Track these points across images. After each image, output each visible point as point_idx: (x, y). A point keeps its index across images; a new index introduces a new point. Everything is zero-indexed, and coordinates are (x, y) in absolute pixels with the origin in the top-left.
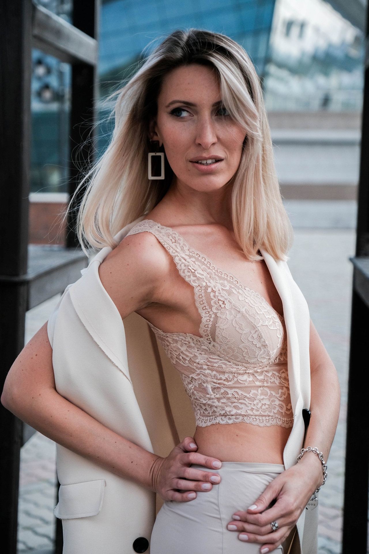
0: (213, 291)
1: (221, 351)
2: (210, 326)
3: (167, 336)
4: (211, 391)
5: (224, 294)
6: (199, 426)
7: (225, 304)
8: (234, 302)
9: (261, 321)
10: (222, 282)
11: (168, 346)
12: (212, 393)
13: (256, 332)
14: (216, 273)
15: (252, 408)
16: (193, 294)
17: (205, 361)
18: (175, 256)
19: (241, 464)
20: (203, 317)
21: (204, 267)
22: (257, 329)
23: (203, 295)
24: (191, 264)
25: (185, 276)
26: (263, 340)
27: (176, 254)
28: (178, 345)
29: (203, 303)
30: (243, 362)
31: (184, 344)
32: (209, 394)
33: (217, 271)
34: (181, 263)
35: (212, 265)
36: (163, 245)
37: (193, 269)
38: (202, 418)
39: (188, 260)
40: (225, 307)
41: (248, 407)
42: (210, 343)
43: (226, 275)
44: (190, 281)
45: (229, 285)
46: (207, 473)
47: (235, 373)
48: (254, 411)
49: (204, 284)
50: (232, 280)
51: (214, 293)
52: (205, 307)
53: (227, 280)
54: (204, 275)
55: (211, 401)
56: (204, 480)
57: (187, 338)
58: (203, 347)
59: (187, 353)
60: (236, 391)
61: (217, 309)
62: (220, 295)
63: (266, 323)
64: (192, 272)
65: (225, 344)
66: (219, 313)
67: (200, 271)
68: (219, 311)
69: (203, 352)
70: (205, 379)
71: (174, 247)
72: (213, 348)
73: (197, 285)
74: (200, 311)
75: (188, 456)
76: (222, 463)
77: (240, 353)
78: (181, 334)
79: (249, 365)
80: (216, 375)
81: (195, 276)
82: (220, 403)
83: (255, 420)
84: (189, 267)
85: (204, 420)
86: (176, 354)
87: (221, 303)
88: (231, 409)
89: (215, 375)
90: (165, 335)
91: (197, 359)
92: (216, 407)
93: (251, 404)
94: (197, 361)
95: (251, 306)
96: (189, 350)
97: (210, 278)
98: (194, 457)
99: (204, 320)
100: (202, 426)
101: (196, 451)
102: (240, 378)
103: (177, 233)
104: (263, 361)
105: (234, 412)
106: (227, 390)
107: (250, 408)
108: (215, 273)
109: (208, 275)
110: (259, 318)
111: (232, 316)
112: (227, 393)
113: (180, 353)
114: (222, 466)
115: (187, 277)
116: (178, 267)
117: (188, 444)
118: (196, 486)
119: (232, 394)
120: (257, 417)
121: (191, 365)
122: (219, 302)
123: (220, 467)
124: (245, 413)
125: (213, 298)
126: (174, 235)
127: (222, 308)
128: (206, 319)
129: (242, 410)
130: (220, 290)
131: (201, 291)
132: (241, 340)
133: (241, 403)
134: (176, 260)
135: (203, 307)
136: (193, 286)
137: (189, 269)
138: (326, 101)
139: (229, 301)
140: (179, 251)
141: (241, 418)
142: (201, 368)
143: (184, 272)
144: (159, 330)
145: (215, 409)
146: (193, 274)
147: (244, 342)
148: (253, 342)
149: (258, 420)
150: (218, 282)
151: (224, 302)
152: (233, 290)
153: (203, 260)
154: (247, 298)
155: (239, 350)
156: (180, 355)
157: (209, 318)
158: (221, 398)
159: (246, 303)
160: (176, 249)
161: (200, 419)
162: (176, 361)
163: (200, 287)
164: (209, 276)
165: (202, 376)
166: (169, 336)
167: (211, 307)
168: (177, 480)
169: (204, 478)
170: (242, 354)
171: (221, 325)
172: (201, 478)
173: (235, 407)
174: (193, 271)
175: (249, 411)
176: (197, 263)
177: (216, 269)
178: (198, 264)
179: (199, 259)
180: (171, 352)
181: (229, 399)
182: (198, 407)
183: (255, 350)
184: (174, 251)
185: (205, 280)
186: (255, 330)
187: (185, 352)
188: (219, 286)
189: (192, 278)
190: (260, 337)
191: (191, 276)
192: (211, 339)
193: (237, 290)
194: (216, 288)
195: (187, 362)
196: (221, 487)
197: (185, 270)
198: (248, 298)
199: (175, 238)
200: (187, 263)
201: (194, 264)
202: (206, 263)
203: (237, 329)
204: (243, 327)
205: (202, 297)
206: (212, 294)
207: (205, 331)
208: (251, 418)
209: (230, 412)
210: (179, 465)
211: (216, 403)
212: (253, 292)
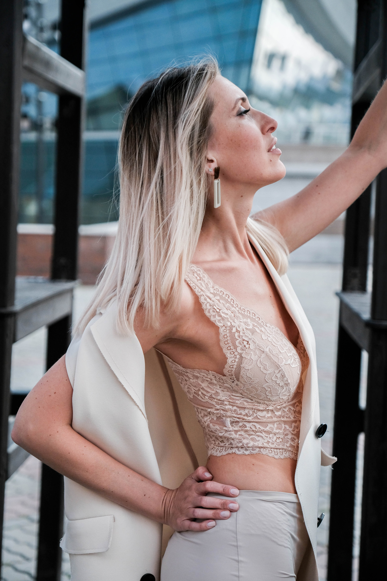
0: (238, 331)
1: (244, 390)
2: (235, 367)
3: (187, 372)
4: (229, 424)
5: (248, 333)
6: (214, 455)
7: (249, 344)
8: (257, 342)
9: (284, 360)
10: (246, 320)
11: (186, 380)
12: (230, 426)
13: (279, 371)
14: (240, 311)
15: (268, 441)
16: (218, 333)
17: (227, 398)
18: (201, 296)
19: (256, 492)
20: (229, 358)
21: (228, 306)
22: (281, 369)
23: (228, 335)
24: (215, 303)
25: (210, 316)
26: (286, 379)
27: (202, 293)
28: (198, 381)
29: (228, 343)
30: (265, 400)
31: (206, 381)
32: (226, 427)
33: (240, 308)
34: (206, 302)
35: (235, 303)
36: (189, 284)
37: (218, 309)
38: (217, 448)
39: (213, 299)
40: (249, 347)
41: (264, 439)
42: (234, 382)
43: (249, 312)
44: (215, 321)
45: (252, 323)
46: (225, 501)
47: (255, 409)
48: (270, 444)
49: (229, 324)
50: (254, 317)
51: (238, 333)
52: (230, 347)
53: (249, 317)
54: (229, 314)
55: (228, 433)
56: (222, 508)
57: (209, 375)
58: (226, 385)
59: (209, 390)
60: (254, 424)
61: (242, 350)
62: (244, 335)
63: (289, 362)
64: (217, 312)
65: (249, 383)
66: (244, 354)
67: (225, 310)
68: (244, 352)
69: (226, 390)
70: (224, 413)
71: (199, 285)
72: (236, 386)
73: (222, 325)
74: (225, 351)
75: (205, 485)
76: (239, 492)
77: (263, 392)
78: (203, 371)
79: (271, 402)
80: (237, 410)
81: (221, 316)
82: (237, 435)
83: (270, 451)
84: (214, 307)
85: (219, 450)
86: (194, 390)
87: (245, 343)
88: (248, 442)
89: (235, 410)
90: (185, 370)
91: (218, 396)
92: (233, 439)
93: (267, 437)
94: (219, 398)
95: (274, 346)
96: (210, 387)
97: (234, 317)
98: (211, 486)
99: (229, 361)
100: (217, 455)
101: (212, 479)
102: (259, 413)
103: (201, 270)
104: (284, 398)
105: (251, 444)
106: (245, 423)
107: (266, 441)
108: (238, 311)
109: (232, 313)
110: (282, 357)
111: (256, 356)
112: (245, 427)
113: (200, 389)
114: (239, 494)
115: (212, 316)
116: (204, 307)
117: (203, 473)
118: (214, 514)
119: (250, 427)
120: (272, 450)
121: (211, 401)
122: (244, 342)
123: (238, 495)
124: (262, 446)
125: (238, 338)
126: (198, 272)
127: (246, 348)
128: (231, 359)
129: (258, 443)
130: (244, 329)
131: (226, 331)
132: (265, 380)
133: (258, 436)
134: (202, 300)
135: (228, 347)
136: (218, 326)
137: (214, 308)
138: (307, 134)
139: (253, 341)
140: (204, 289)
141: (258, 449)
142: (222, 404)
143: (209, 312)
144: (179, 365)
145: (232, 441)
146: (218, 314)
147: (268, 382)
148: (276, 381)
149: (273, 452)
150: (242, 321)
151: (248, 342)
152: (256, 328)
153: (227, 298)
154: (269, 337)
155: (262, 389)
156: (200, 391)
157: (234, 359)
158: (239, 431)
159: (269, 342)
160: (201, 287)
161: (215, 449)
162: (194, 396)
163: (224, 327)
164: (233, 315)
165: (221, 411)
166: (189, 372)
167: (236, 347)
168: (194, 509)
169: (222, 506)
170: (265, 393)
171: (246, 365)
172: (219, 506)
173: (252, 439)
174: (218, 310)
175: (265, 444)
176: (221, 301)
177: (239, 307)
178: (222, 303)
179: (223, 296)
180: (189, 386)
181: (246, 431)
182: (214, 438)
183: (277, 389)
184: (199, 290)
185: (229, 319)
186: (279, 370)
187: (206, 389)
188: (243, 326)
189: (218, 318)
190: (283, 376)
191: (217, 316)
192: (235, 379)
193: (260, 328)
194: (241, 327)
195: (207, 397)
196: (239, 515)
197: (210, 309)
198: (271, 336)
199: (200, 275)
200: (212, 302)
201: (218, 303)
202: (229, 300)
203: (262, 369)
204: (267, 367)
205: (227, 337)
206: (237, 334)
207: (230, 371)
208: (267, 450)
209: (247, 444)
210: (195, 494)
211: (234, 435)
212: (273, 328)
